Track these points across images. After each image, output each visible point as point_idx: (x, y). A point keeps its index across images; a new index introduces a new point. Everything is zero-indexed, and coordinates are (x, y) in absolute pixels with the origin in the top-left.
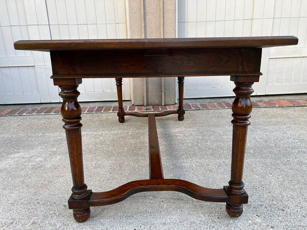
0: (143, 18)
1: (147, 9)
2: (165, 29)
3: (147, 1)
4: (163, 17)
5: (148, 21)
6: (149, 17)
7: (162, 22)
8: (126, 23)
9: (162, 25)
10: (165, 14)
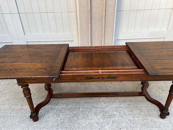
0: (89, 12)
1: (93, 3)
2: (106, 19)
3: (93, 1)
4: (106, 10)
5: (93, 13)
6: (94, 10)
7: (104, 15)
8: (76, 12)
9: (104, 17)
10: (107, 8)
